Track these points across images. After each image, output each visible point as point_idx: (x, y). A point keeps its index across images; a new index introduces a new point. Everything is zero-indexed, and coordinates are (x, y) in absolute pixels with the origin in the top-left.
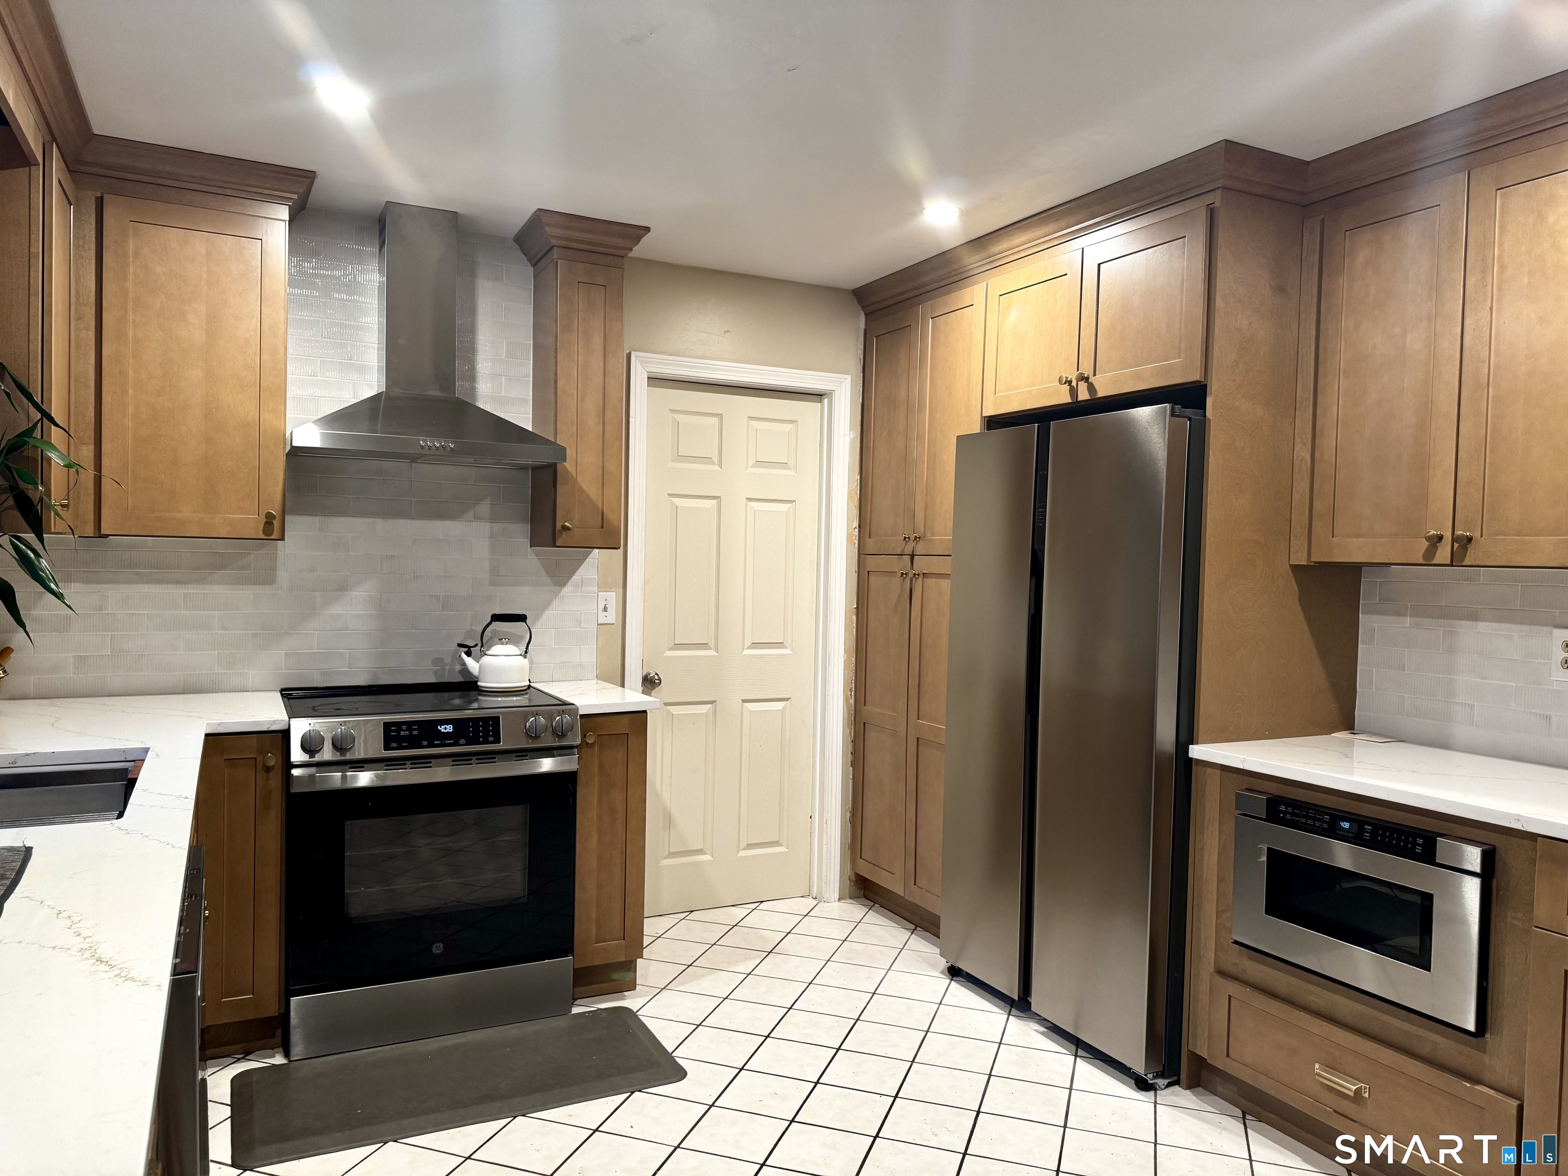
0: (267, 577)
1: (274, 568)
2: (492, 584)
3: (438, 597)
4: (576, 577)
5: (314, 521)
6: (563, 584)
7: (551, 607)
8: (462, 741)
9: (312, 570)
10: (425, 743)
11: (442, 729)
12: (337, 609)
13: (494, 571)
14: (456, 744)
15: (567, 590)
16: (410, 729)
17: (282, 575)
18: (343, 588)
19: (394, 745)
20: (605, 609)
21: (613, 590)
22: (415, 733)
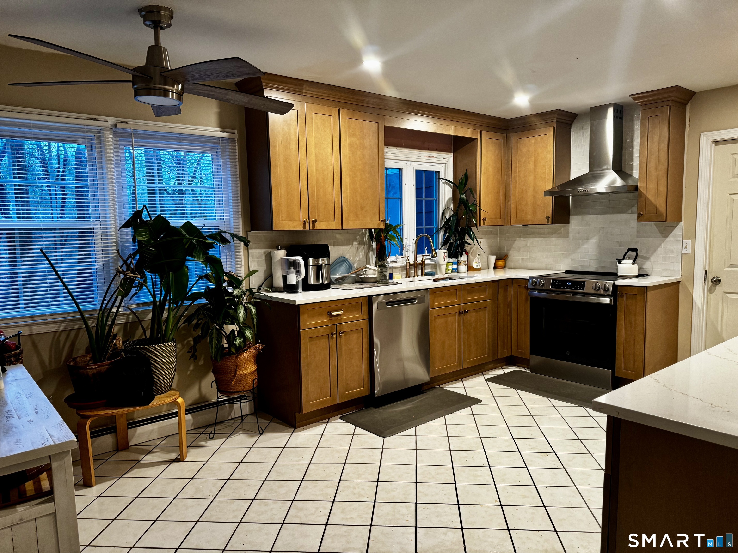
0: (566, 236)
1: (568, 233)
2: (638, 237)
3: (618, 242)
4: (672, 234)
5: (580, 217)
6: (667, 237)
7: (661, 247)
8: (573, 288)
9: (579, 233)
10: (562, 287)
11: (568, 283)
12: (586, 246)
13: (638, 232)
14: (571, 289)
15: (668, 239)
16: (559, 282)
17: (571, 235)
18: (588, 239)
19: (554, 287)
20: (686, 248)
21: (691, 239)
22: (560, 284)
